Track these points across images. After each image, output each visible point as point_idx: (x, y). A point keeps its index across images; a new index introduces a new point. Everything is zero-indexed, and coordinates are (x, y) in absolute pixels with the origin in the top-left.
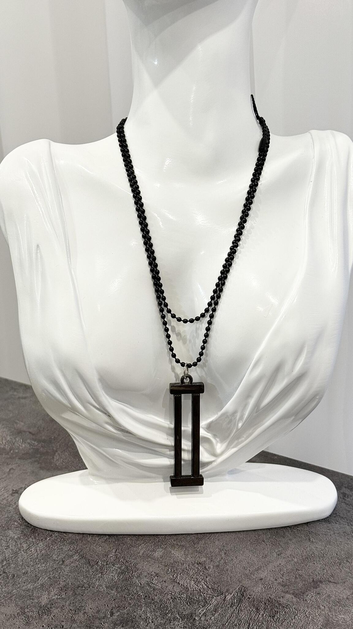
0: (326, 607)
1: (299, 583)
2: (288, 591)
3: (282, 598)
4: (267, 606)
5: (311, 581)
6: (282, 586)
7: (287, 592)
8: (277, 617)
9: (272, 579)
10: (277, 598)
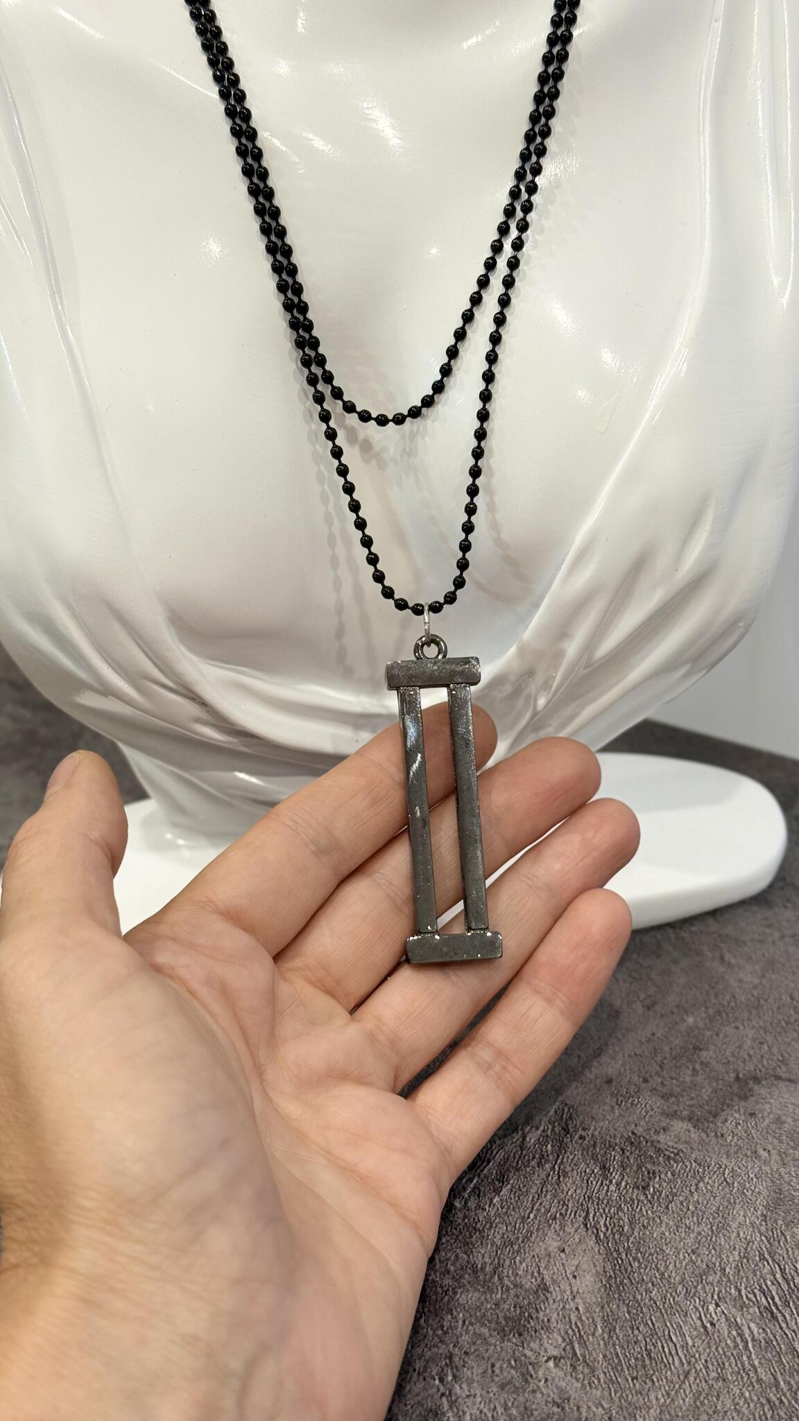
0: (773, 1152)
1: (702, 1088)
2: (676, 1111)
3: (662, 1131)
4: (628, 1157)
5: (732, 1080)
6: (662, 1097)
7: (674, 1115)
8: (654, 1188)
9: (635, 1079)
10: (652, 1132)
